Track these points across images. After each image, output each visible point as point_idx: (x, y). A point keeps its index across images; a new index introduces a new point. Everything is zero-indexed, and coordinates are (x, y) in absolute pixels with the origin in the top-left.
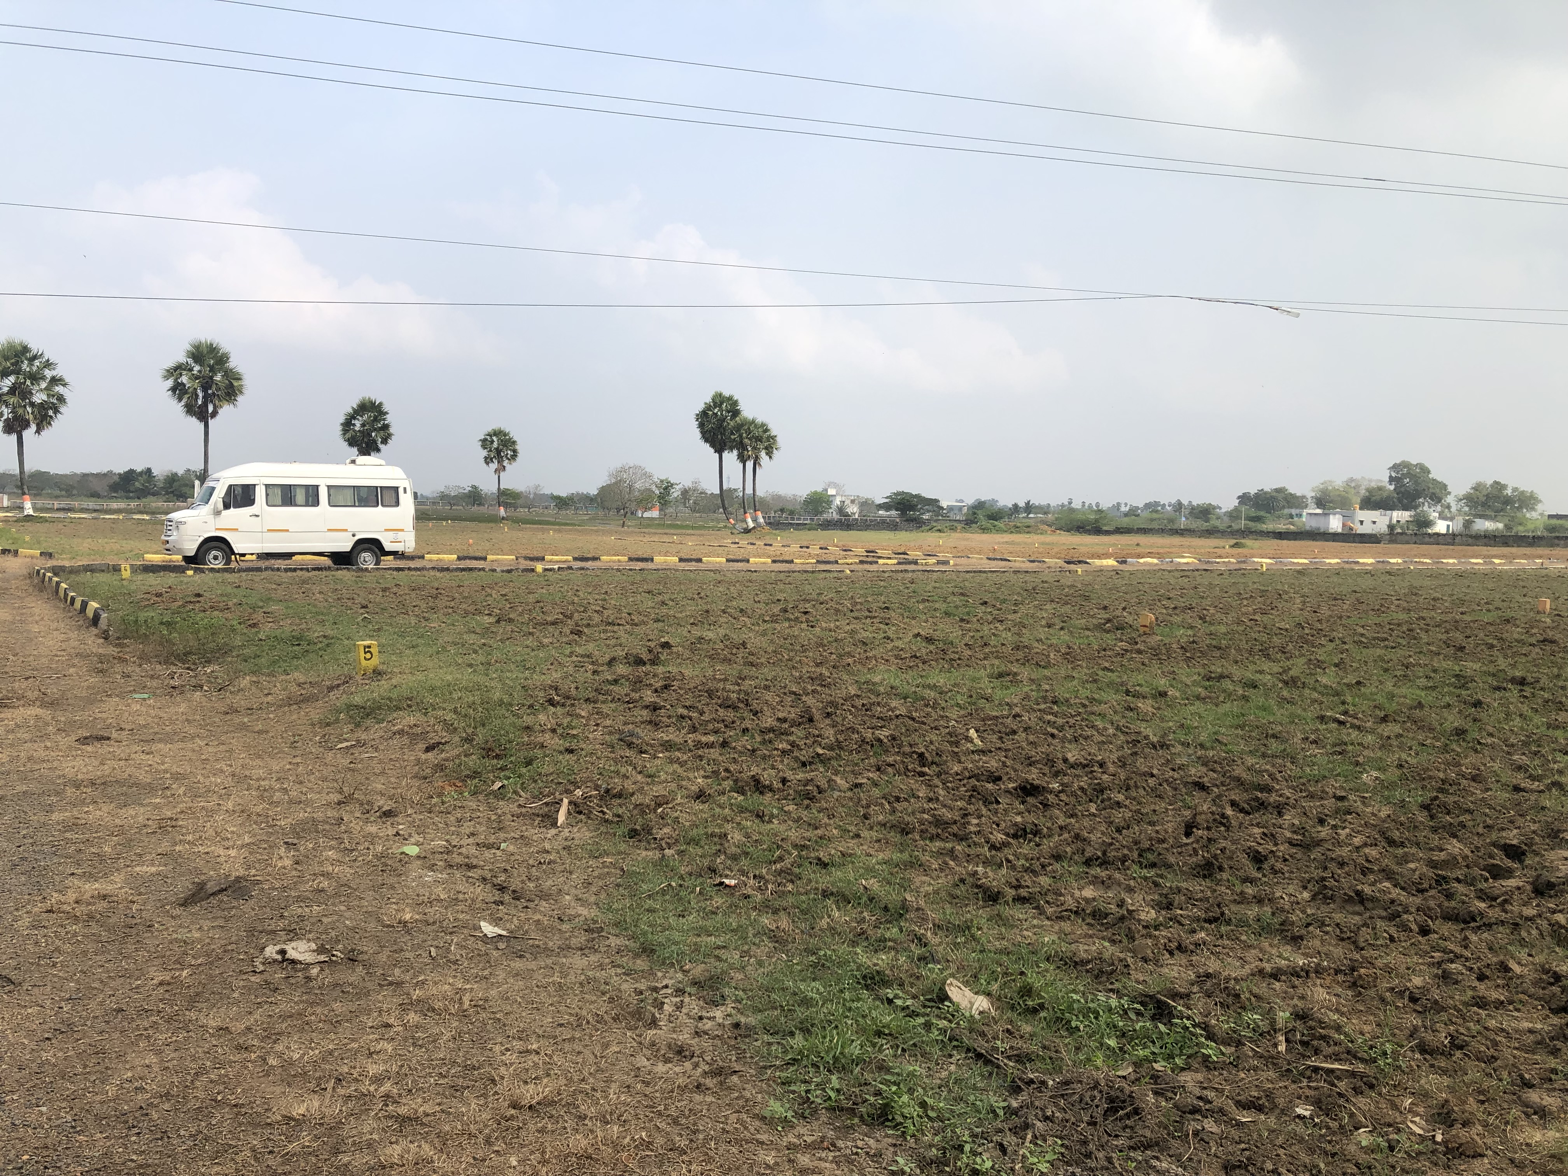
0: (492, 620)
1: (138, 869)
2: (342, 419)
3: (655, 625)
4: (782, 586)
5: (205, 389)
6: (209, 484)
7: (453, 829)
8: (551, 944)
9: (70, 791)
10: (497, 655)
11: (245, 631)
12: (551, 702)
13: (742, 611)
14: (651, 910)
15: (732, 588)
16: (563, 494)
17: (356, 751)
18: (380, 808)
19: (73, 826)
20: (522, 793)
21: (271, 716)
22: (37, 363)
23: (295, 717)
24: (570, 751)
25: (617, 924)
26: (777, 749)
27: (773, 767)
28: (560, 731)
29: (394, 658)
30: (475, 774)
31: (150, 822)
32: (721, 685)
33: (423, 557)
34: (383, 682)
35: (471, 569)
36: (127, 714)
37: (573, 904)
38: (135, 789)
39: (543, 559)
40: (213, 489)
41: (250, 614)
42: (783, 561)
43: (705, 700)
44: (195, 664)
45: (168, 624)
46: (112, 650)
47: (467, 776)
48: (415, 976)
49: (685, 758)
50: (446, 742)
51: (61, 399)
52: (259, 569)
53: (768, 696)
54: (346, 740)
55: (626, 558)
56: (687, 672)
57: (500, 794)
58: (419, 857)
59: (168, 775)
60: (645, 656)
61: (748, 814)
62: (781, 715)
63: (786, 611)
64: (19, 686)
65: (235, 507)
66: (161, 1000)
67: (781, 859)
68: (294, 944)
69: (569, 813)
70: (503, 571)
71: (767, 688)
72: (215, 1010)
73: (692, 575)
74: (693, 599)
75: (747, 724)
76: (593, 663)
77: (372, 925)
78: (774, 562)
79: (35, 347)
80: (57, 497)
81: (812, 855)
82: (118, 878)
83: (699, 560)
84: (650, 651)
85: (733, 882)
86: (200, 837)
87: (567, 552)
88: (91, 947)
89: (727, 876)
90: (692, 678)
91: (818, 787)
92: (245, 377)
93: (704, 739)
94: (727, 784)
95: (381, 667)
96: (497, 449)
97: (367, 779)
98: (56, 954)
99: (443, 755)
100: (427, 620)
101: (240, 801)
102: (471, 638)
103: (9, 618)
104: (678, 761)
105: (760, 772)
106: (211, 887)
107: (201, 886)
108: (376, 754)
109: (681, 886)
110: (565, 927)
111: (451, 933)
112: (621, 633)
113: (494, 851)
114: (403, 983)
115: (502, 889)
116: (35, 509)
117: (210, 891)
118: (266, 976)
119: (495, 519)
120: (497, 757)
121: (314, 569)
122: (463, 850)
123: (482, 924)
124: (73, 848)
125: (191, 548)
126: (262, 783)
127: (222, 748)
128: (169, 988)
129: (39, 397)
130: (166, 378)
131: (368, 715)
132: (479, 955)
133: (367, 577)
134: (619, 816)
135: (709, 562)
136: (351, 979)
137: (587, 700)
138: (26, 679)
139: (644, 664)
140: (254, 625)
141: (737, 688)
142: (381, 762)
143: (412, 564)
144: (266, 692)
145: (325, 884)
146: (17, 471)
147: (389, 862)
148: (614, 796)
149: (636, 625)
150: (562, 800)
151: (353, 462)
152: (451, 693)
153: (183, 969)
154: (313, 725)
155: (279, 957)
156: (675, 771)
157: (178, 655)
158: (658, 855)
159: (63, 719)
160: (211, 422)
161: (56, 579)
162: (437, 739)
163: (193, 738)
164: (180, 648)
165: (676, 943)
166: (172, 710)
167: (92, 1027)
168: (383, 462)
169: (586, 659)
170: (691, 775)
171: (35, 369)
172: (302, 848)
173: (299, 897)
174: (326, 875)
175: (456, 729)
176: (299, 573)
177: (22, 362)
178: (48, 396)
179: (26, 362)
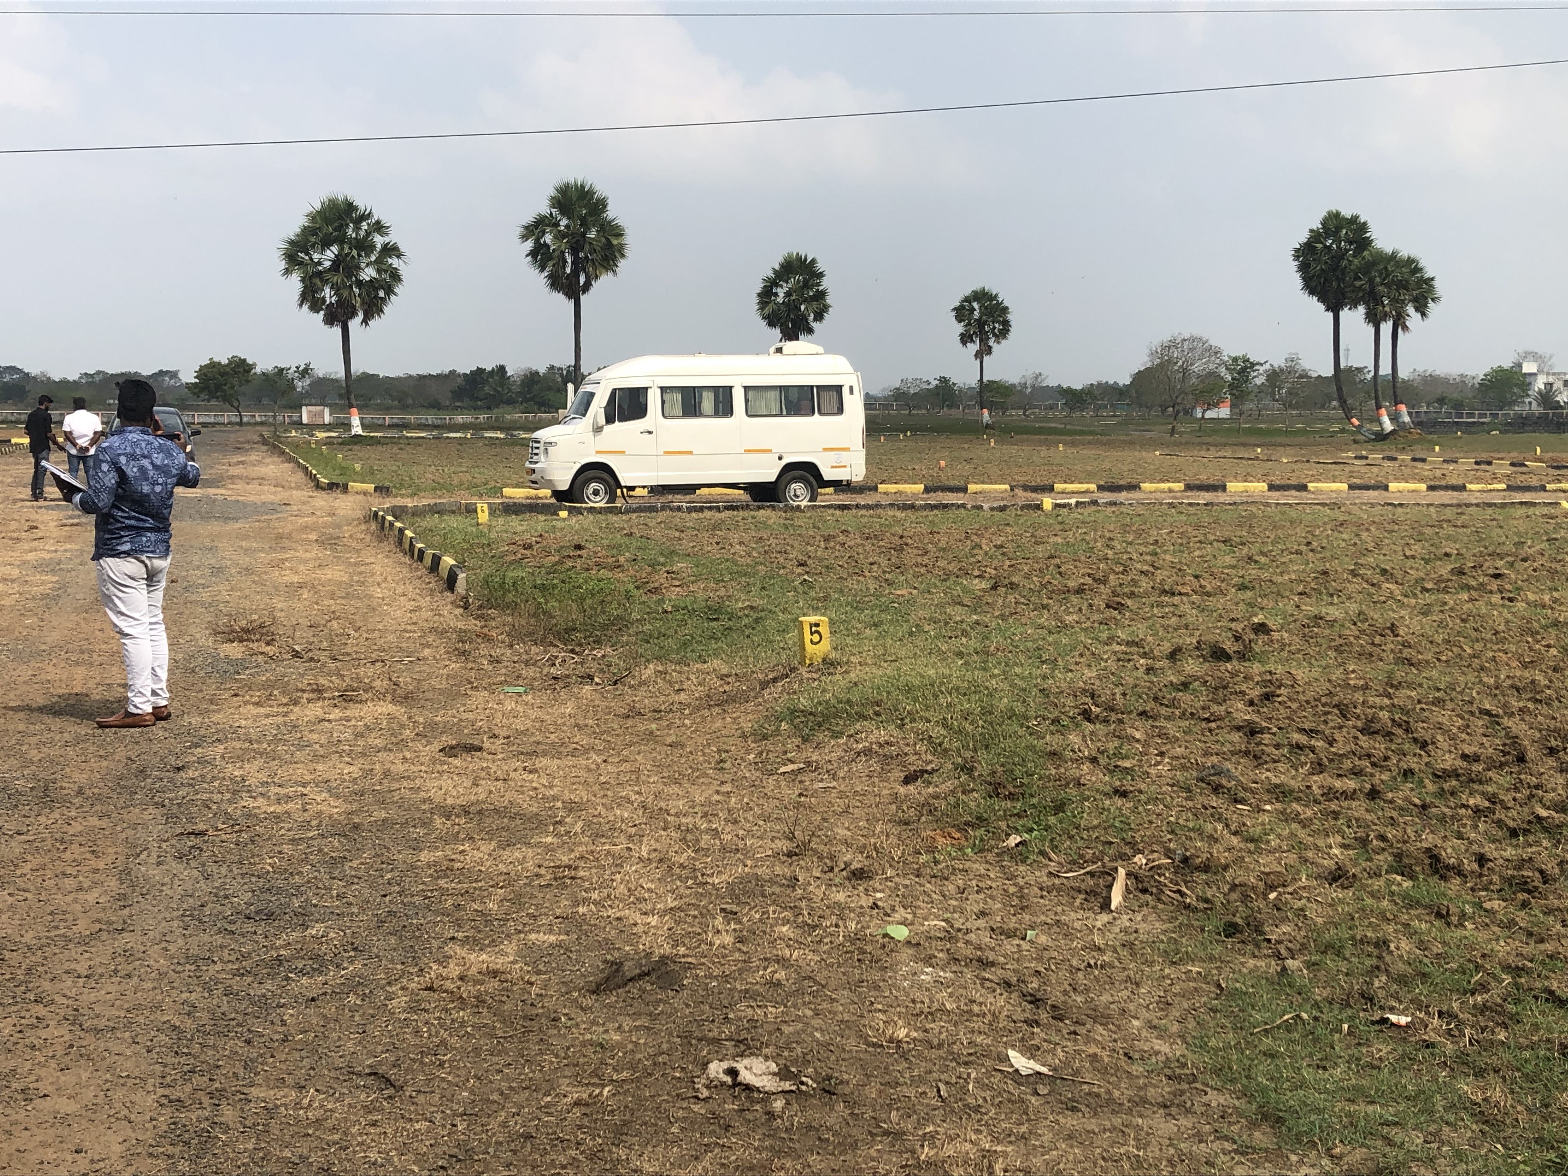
0: (984, 585)
1: (533, 936)
2: (759, 287)
3: (1241, 595)
4: (1451, 531)
5: (574, 253)
6: (586, 388)
7: (954, 903)
8: (1116, 1093)
9: (438, 821)
10: (996, 640)
11: (644, 598)
12: (1087, 715)
13: (1384, 572)
14: (1272, 1055)
15: (1364, 535)
16: (1077, 386)
17: (806, 778)
18: (847, 865)
19: (445, 871)
20: (1052, 855)
21: (687, 722)
22: (364, 226)
23: (719, 724)
24: (1124, 794)
25: (1217, 1072)
26: (1466, 807)
27: (1460, 837)
28: (1103, 761)
29: (849, 641)
30: (981, 821)
31: (543, 871)
32: (1359, 697)
33: (875, 489)
34: (838, 677)
35: (946, 506)
36: (499, 714)
37: (1144, 1033)
38: (519, 822)
39: (1051, 489)
40: (592, 395)
41: (649, 574)
42: (1447, 488)
43: (1335, 719)
44: (580, 645)
45: (542, 588)
46: (474, 624)
47: (967, 823)
48: (919, 1125)
49: (1309, 813)
50: (934, 771)
51: (396, 276)
52: (652, 509)
53: (1443, 716)
54: (792, 762)
55: (1181, 486)
56: (1300, 674)
57: (1020, 854)
58: (908, 942)
59: (559, 804)
60: (1229, 646)
61: (1420, 911)
62: (1469, 750)
63: (1461, 572)
64: (366, 672)
65: (620, 421)
66: (580, 1127)
67: (1483, 987)
68: (746, 1062)
69: (1128, 890)
70: (992, 509)
71: (1437, 702)
72: (650, 1149)
73: (1293, 514)
74: (1299, 552)
75: (1412, 762)
76: (1145, 655)
77: (851, 1043)
78: (1431, 488)
79: (362, 203)
80: (387, 409)
81: (1538, 985)
82: (510, 948)
83: (1303, 488)
84: (1237, 638)
85: (1403, 1020)
86: (609, 896)
87: (1088, 477)
88: (485, 1044)
89: (1392, 1010)
90: (1309, 683)
91: (1542, 872)
92: (627, 231)
93: (1338, 784)
94: (1384, 859)
95: (833, 655)
96: (978, 321)
97: (825, 820)
98: (442, 1050)
99: (931, 790)
100: (890, 583)
101: (658, 846)
102: (957, 613)
103: (345, 578)
104: (1296, 818)
105: (1439, 843)
106: (629, 969)
107: (617, 965)
108: (834, 784)
109: (1316, 1019)
110: (1137, 1069)
111: (966, 1063)
112: (1186, 608)
113: (1017, 942)
114: (904, 1133)
115: (1036, 1001)
116: (364, 426)
117: (629, 975)
118: (712, 1105)
119: (975, 430)
120: (1011, 797)
121: (726, 508)
122: (972, 937)
123: (1011, 1053)
124: (450, 902)
125: (563, 480)
126: (684, 820)
127: (625, 767)
128: (587, 1111)
129: (368, 273)
130: (524, 238)
131: (820, 725)
132: (1009, 1101)
133: (800, 520)
134: (1207, 901)
135: (1318, 491)
136: (830, 1121)
137: (1143, 714)
138: (373, 663)
139: (1229, 658)
140: (655, 591)
141: (1386, 701)
142: (842, 795)
143: (861, 500)
144: (677, 687)
145: (781, 975)
146: (341, 374)
147: (869, 948)
148: (1198, 868)
149: (1209, 594)
150: (1116, 869)
151: (779, 350)
152: (936, 696)
153: (603, 1086)
154: (744, 736)
155: (728, 1080)
156: (1293, 834)
157: (559, 633)
158: (1274, 967)
159: (421, 720)
160: (583, 298)
161: (398, 524)
162: (918, 765)
163: (587, 751)
164: (559, 620)
165: (1319, 1111)
166: (557, 711)
167: (495, 1156)
168: (820, 349)
169: (1134, 649)
170: (1321, 843)
171: (362, 233)
172: (745, 919)
173: (747, 991)
174: (781, 961)
175: (946, 751)
176: (707, 514)
177: (347, 225)
178: (379, 271)
179: (351, 225)
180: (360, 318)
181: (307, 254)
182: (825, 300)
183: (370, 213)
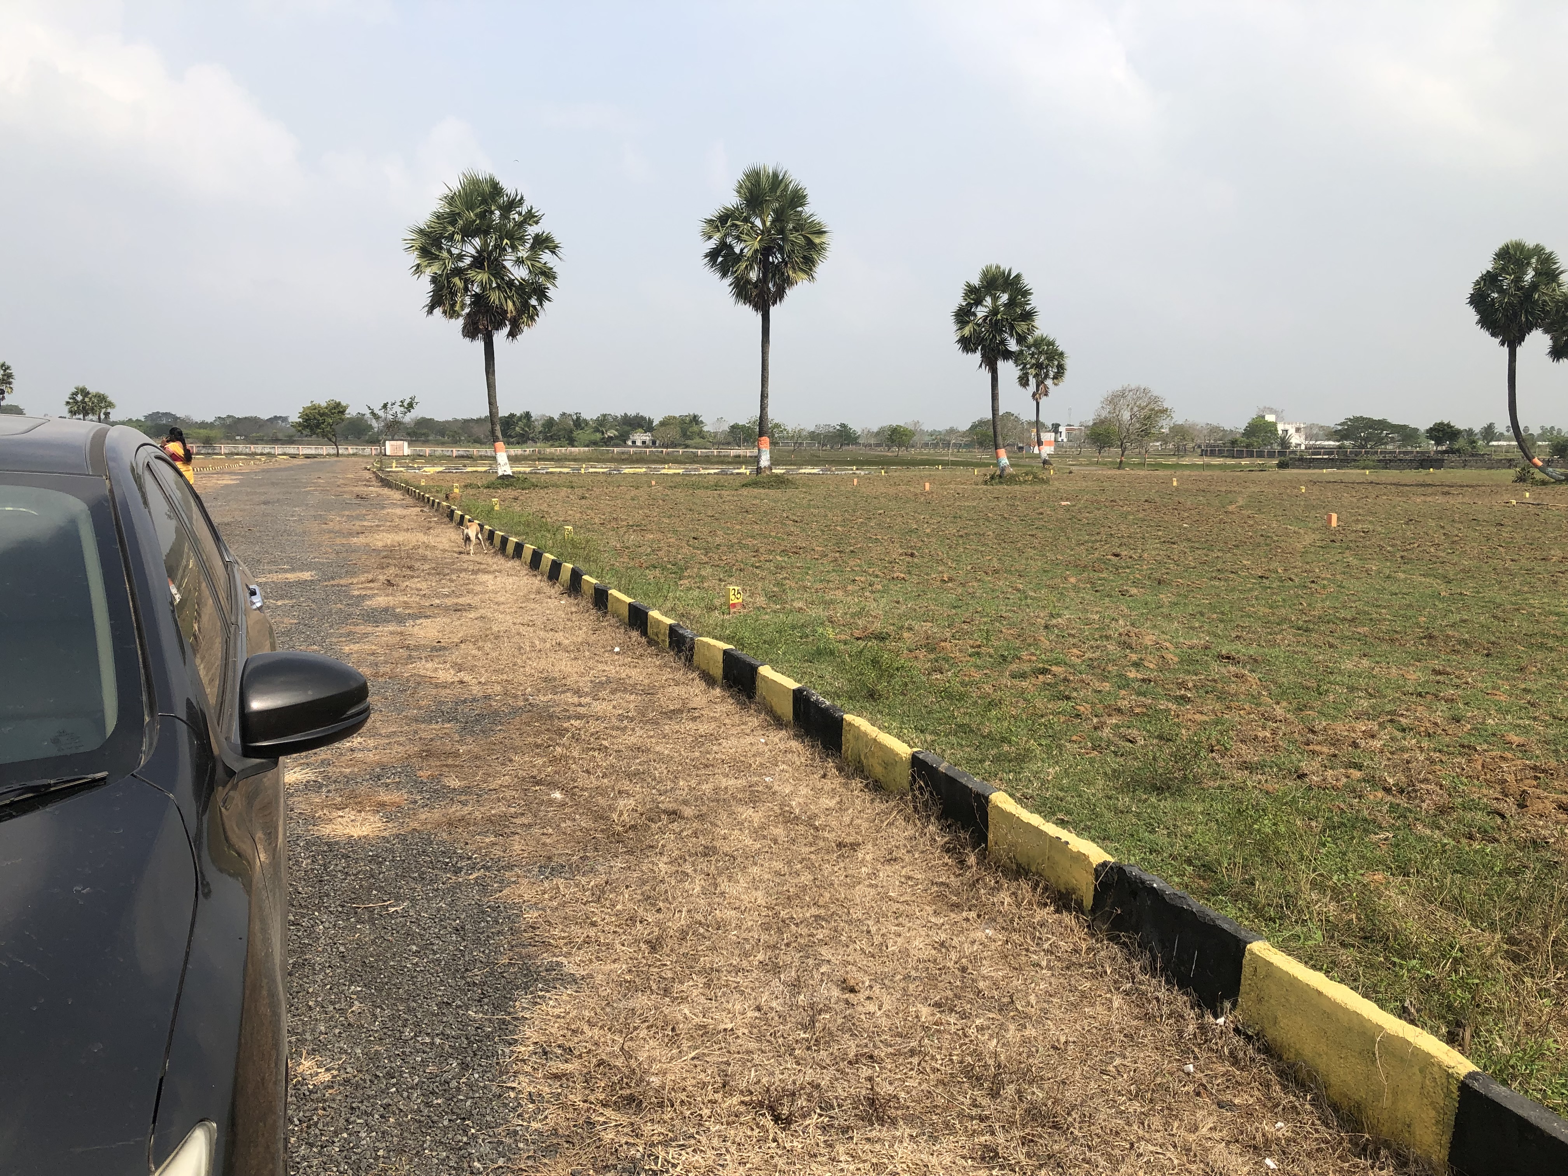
2: (954, 305)
22: (514, 213)
51: (549, 274)
79: (509, 186)
92: (829, 228)
129: (518, 273)
160: (774, 310)
171: (511, 223)
177: (492, 213)
179: (497, 213)
180: (506, 330)
182: (1033, 321)
183: (522, 198)
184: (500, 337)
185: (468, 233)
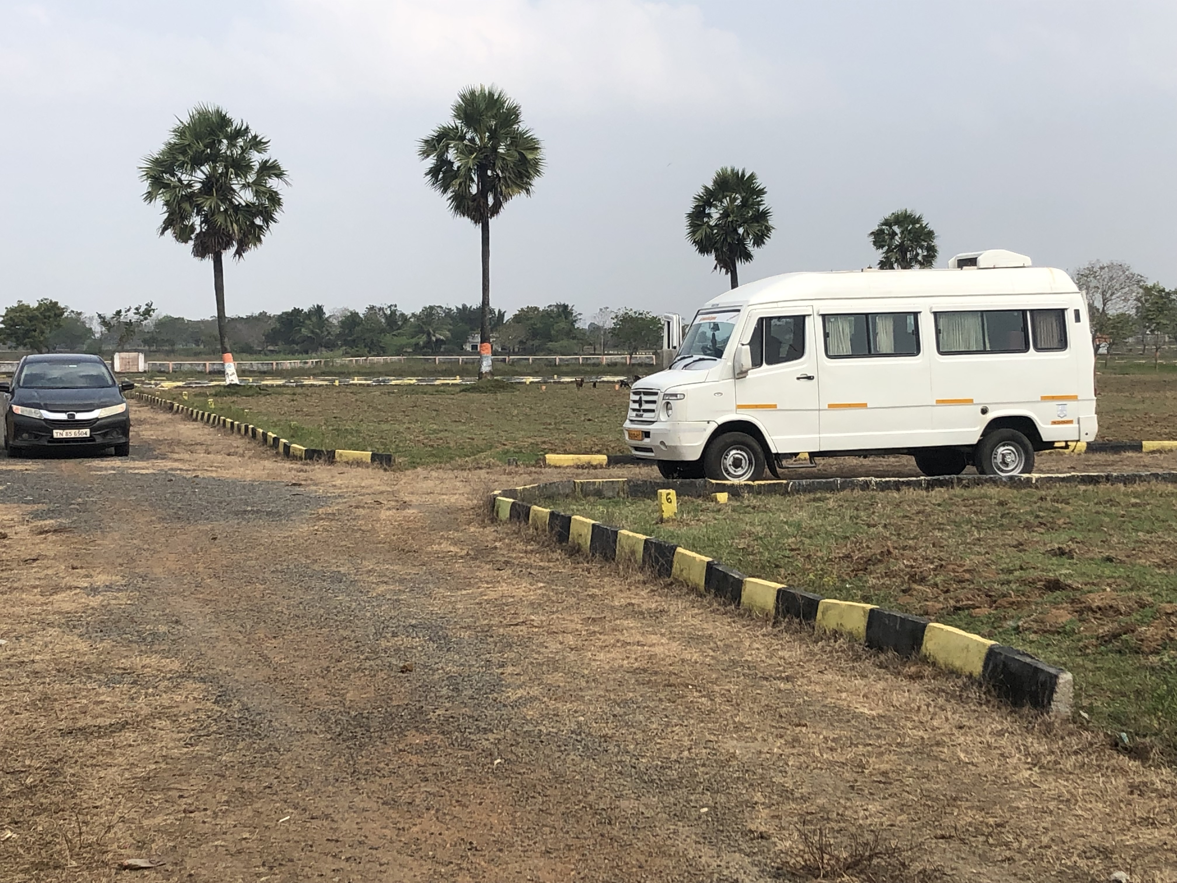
5: (482, 169)
22: (240, 142)
40: (729, 328)
51: (275, 199)
96: (899, 246)
116: (241, 373)
125: (692, 445)
129: (245, 197)
130: (426, 154)
146: (215, 317)
160: (492, 222)
168: (1027, 260)
171: (238, 151)
177: (220, 142)
178: (257, 194)
179: (225, 141)
180: (233, 249)
181: (173, 175)
182: (767, 221)
183: (247, 128)
184: (228, 255)
185: (197, 162)
